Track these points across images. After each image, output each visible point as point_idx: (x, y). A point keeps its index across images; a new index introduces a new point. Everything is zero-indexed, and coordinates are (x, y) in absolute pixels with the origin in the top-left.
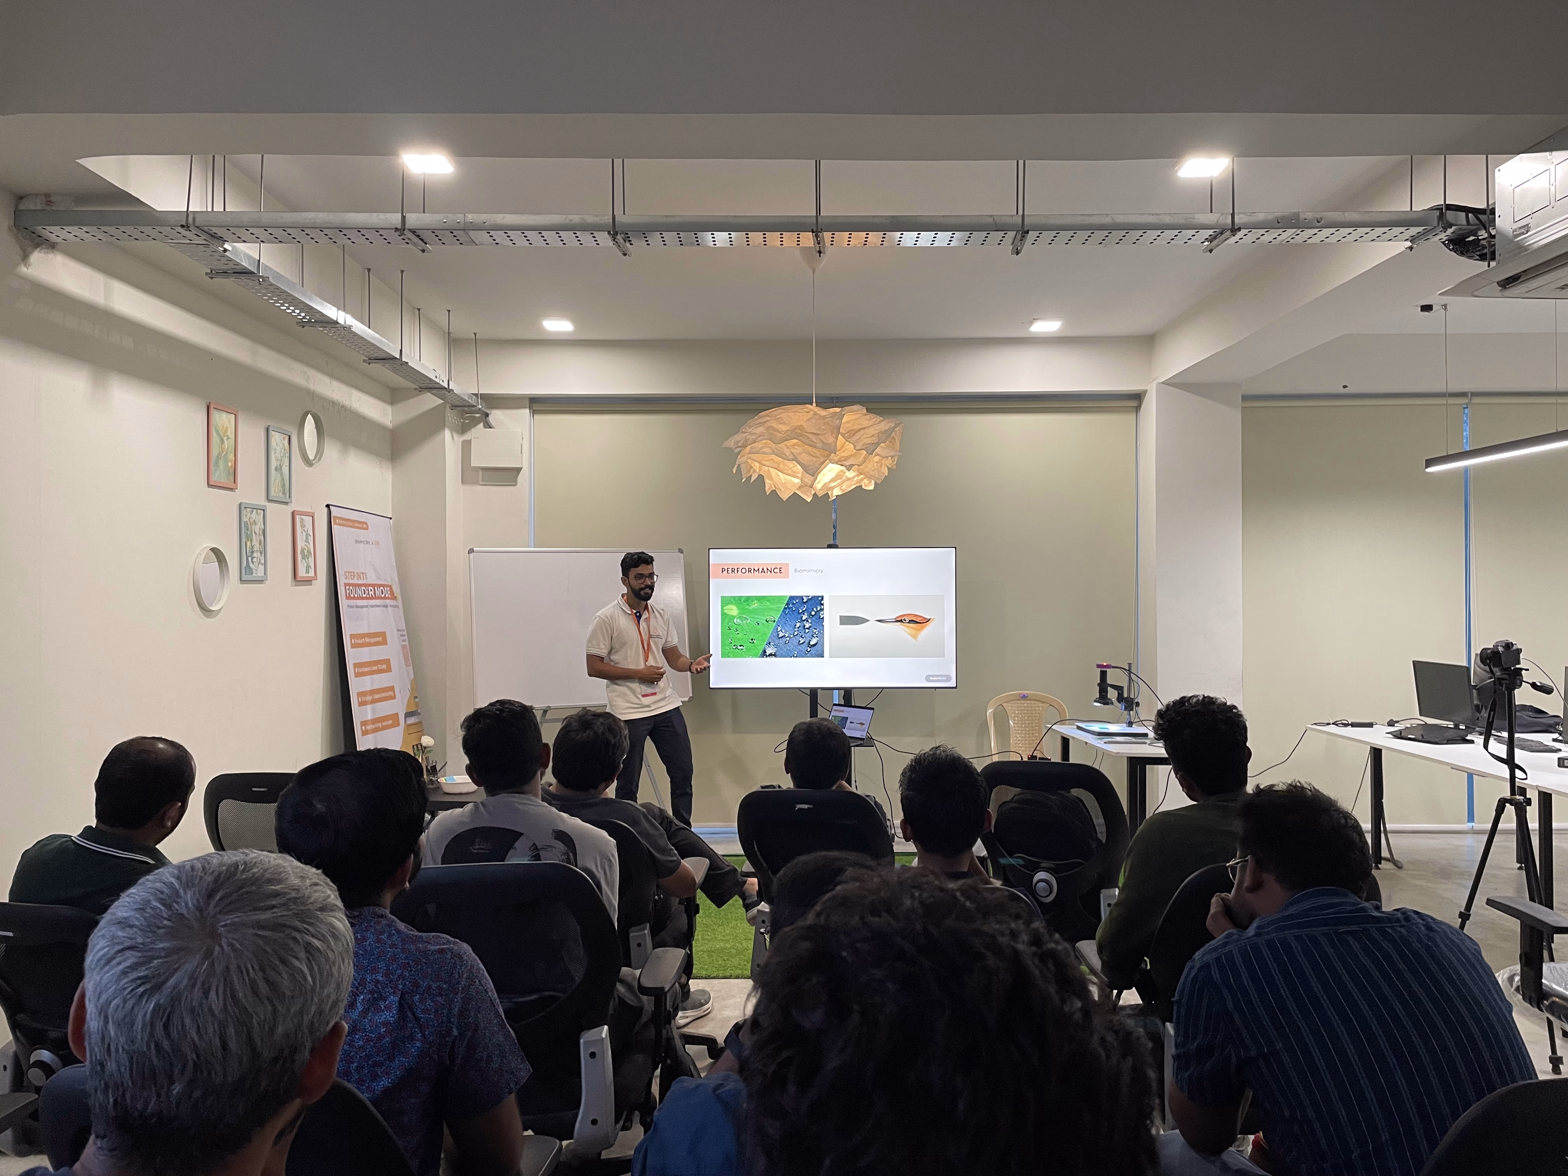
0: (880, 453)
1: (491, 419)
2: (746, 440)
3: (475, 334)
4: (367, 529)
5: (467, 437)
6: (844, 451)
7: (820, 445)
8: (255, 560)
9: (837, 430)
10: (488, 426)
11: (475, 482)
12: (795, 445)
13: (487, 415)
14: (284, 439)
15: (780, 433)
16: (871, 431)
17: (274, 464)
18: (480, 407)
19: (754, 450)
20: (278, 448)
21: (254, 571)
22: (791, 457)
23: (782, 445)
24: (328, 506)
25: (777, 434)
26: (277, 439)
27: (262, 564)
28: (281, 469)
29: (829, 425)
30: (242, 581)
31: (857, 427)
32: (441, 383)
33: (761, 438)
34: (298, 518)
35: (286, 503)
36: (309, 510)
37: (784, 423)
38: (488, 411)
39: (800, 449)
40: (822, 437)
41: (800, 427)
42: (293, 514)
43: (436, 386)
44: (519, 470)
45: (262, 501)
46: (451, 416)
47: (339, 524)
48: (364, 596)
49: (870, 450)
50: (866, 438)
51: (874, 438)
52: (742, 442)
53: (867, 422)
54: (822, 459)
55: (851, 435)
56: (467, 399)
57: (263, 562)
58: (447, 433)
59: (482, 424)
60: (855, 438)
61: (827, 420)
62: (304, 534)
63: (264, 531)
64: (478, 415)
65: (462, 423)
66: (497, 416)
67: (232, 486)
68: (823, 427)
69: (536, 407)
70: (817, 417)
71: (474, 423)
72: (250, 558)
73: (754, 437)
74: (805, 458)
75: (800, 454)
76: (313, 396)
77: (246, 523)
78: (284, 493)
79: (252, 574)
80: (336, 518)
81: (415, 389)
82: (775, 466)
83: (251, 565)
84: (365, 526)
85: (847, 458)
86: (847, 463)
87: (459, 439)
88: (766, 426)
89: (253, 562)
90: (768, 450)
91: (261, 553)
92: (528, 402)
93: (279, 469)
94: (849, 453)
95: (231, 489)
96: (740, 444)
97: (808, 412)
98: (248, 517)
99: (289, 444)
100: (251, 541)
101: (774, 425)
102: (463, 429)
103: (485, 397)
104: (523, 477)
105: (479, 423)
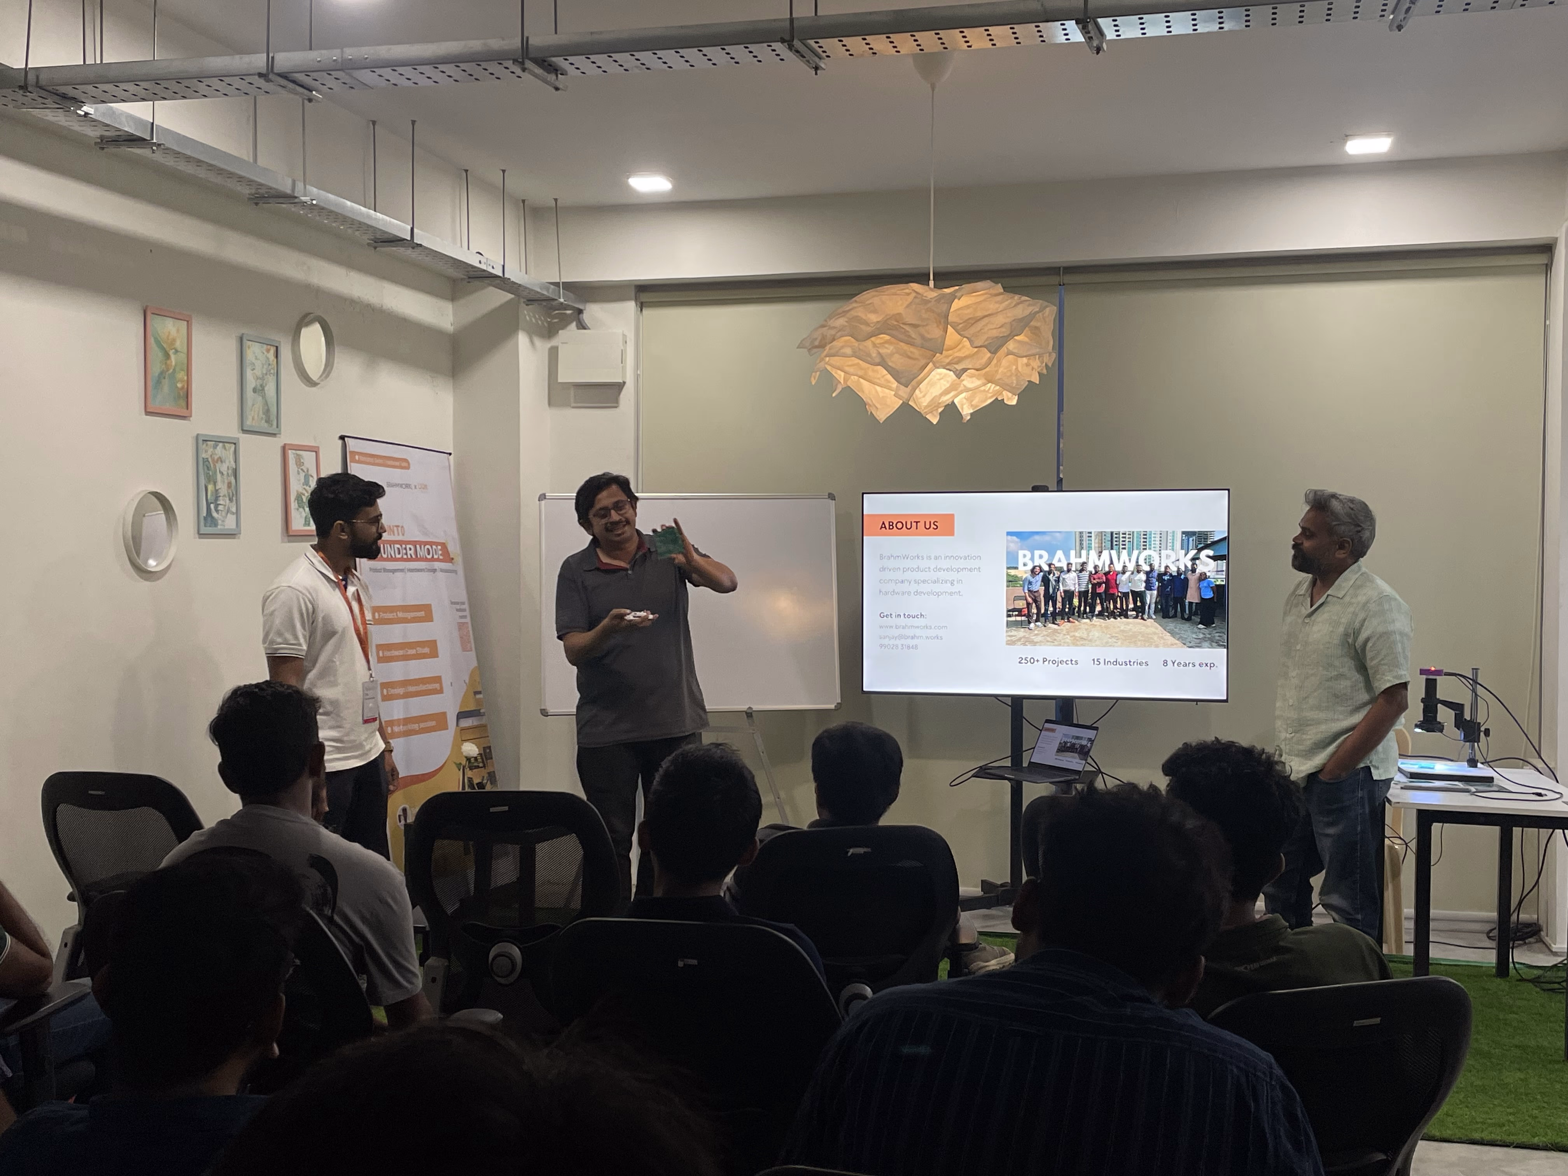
0: (1015, 351)
1: (586, 317)
2: (824, 337)
3: (556, 200)
4: (408, 468)
5: (554, 342)
6: (960, 350)
7: (918, 341)
8: (220, 508)
9: (944, 320)
10: (582, 326)
11: (565, 404)
12: (887, 342)
13: (580, 311)
14: (268, 351)
15: (868, 324)
16: (1000, 319)
17: (251, 382)
18: (562, 300)
19: (832, 351)
20: (258, 364)
21: (220, 522)
22: (878, 360)
23: (868, 343)
24: (342, 438)
25: (863, 327)
26: (255, 352)
27: (233, 513)
28: (263, 390)
29: (933, 311)
30: (201, 535)
31: (979, 314)
32: (490, 270)
33: (839, 334)
34: (291, 454)
35: (274, 435)
36: (312, 444)
37: (875, 311)
38: (581, 307)
39: (891, 348)
40: (921, 330)
41: (898, 317)
42: (284, 449)
43: (484, 274)
44: (620, 386)
45: (231, 430)
46: (527, 314)
47: (359, 462)
48: (398, 556)
49: (995, 346)
50: (992, 329)
51: (1003, 330)
52: (819, 338)
53: (997, 305)
54: (923, 362)
55: (966, 327)
56: (539, 290)
57: (234, 510)
58: (522, 338)
59: (574, 323)
60: (973, 330)
61: (929, 305)
62: (302, 475)
63: (235, 473)
64: (569, 312)
65: (549, 323)
66: (593, 312)
67: (184, 412)
68: (925, 316)
69: (645, 297)
70: (917, 301)
71: (564, 322)
72: (212, 506)
73: (833, 332)
74: (897, 361)
75: (892, 354)
76: (317, 292)
77: (206, 461)
78: (268, 421)
79: (216, 525)
80: (353, 453)
81: (462, 279)
82: (860, 373)
83: (215, 514)
84: (404, 464)
85: (960, 360)
86: (959, 367)
87: (543, 346)
88: (848, 315)
89: (217, 511)
90: (848, 351)
91: (231, 500)
92: (633, 294)
93: (259, 390)
94: (967, 353)
95: (183, 418)
96: (817, 343)
97: (908, 294)
98: (209, 452)
99: (277, 357)
100: (215, 483)
101: (860, 313)
102: (550, 332)
103: (569, 287)
104: (627, 396)
105: (572, 322)
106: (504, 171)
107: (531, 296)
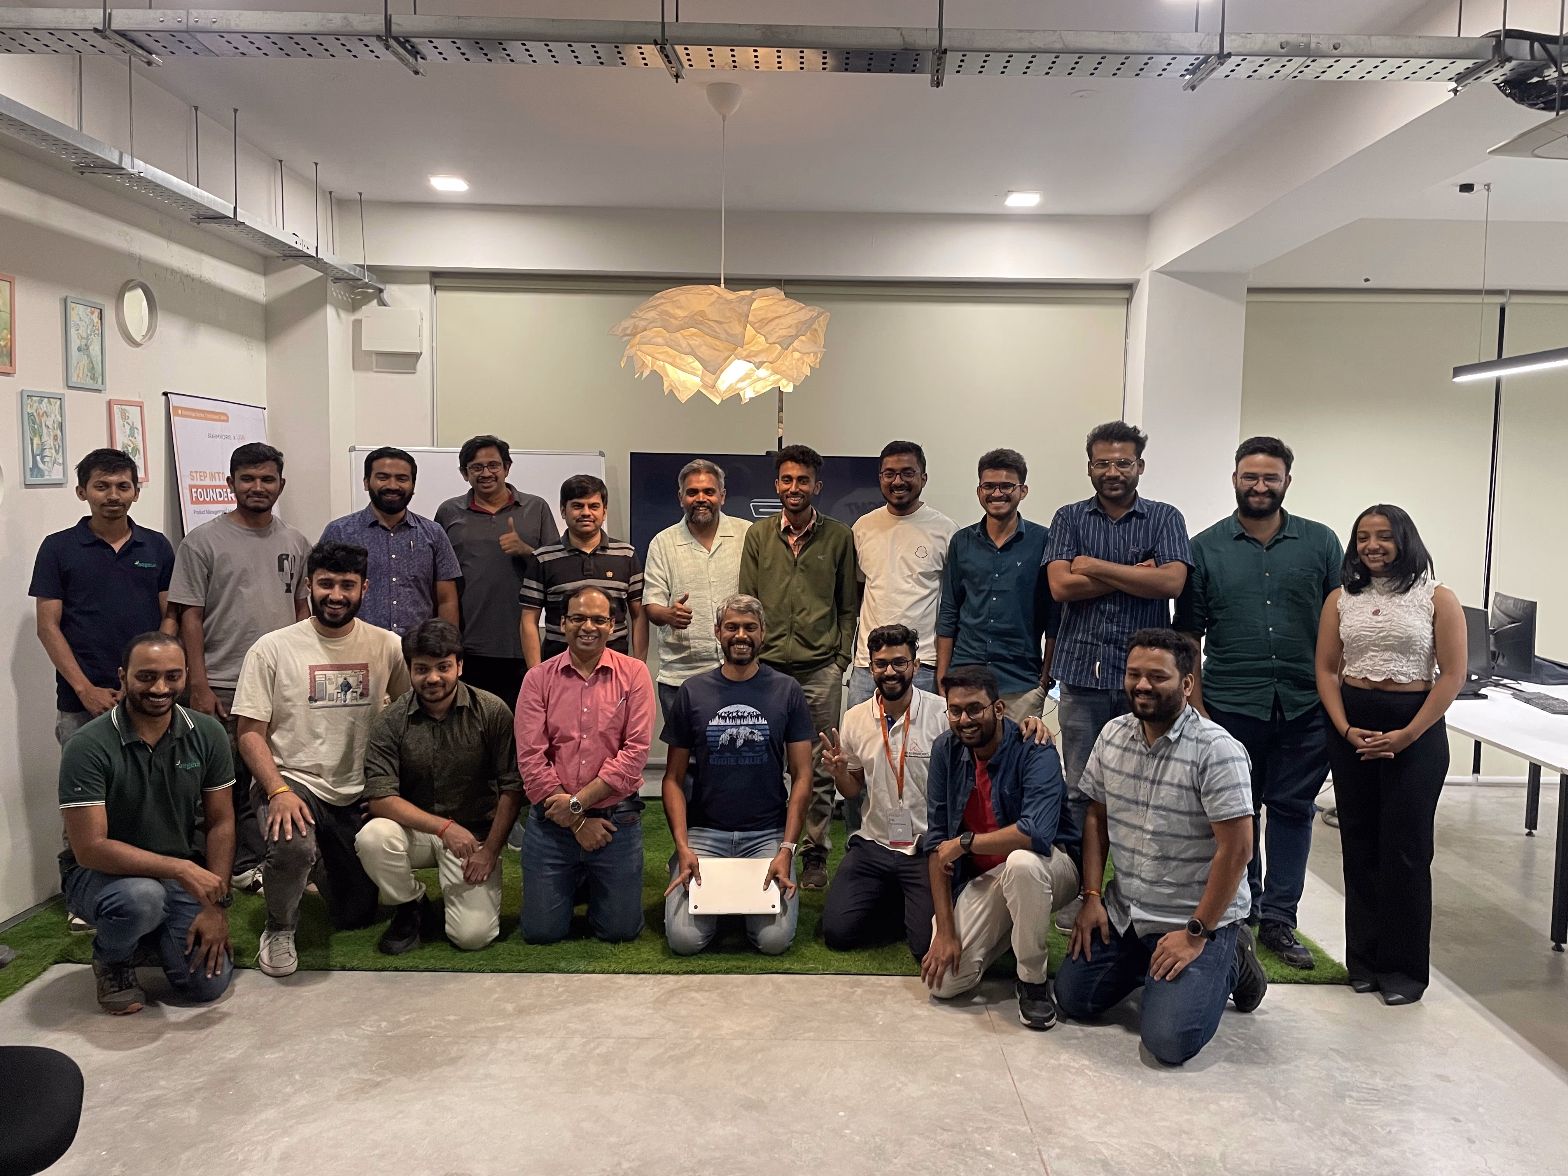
0: (798, 348)
1: (385, 296)
2: (635, 327)
3: (360, 194)
4: (227, 421)
5: (358, 315)
6: (754, 345)
7: (723, 336)
8: (46, 459)
9: (744, 319)
10: (382, 303)
11: (369, 369)
12: (694, 334)
13: (381, 291)
14: (92, 313)
15: (676, 319)
16: (789, 321)
17: (75, 342)
18: (367, 280)
19: (644, 340)
20: (82, 324)
21: (46, 473)
22: (688, 350)
23: (678, 335)
24: (165, 394)
25: (672, 320)
26: (78, 313)
27: (59, 464)
28: (88, 349)
29: (736, 311)
30: (28, 486)
31: (771, 315)
32: (305, 250)
33: (652, 324)
34: (116, 409)
35: (99, 391)
36: (137, 399)
37: (680, 308)
38: (382, 287)
39: (699, 340)
40: (726, 326)
41: (702, 313)
42: (109, 404)
43: (300, 254)
44: (417, 356)
45: (58, 388)
46: (334, 290)
47: (182, 416)
48: (219, 499)
49: (786, 343)
50: (782, 329)
51: (791, 329)
52: (631, 328)
53: (784, 309)
54: (727, 354)
55: (762, 324)
56: (347, 270)
57: (61, 461)
58: (330, 311)
59: (375, 301)
60: (767, 329)
61: (732, 305)
62: (128, 427)
63: (61, 426)
64: (371, 291)
65: (352, 299)
66: (392, 291)
67: (8, 369)
68: (728, 314)
69: (438, 282)
70: (721, 301)
71: (367, 299)
72: (38, 458)
73: (644, 323)
74: (704, 351)
75: (700, 346)
76: (140, 261)
77: (30, 415)
78: (93, 378)
79: (43, 476)
80: (176, 408)
81: (278, 257)
82: (670, 360)
83: (41, 465)
84: (223, 418)
85: (756, 354)
86: (757, 360)
87: (348, 318)
88: (658, 309)
89: (43, 463)
90: (660, 340)
91: (57, 452)
92: (428, 276)
93: (84, 349)
94: (760, 348)
95: (8, 374)
96: (628, 332)
97: (712, 294)
98: (35, 408)
99: (101, 319)
100: (41, 437)
101: (669, 308)
102: (354, 307)
103: (372, 269)
104: (423, 364)
105: (372, 300)
106: (316, 164)
107: (338, 275)
